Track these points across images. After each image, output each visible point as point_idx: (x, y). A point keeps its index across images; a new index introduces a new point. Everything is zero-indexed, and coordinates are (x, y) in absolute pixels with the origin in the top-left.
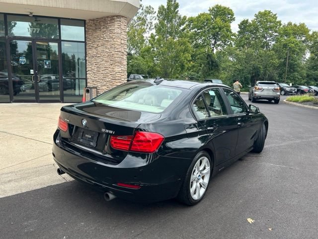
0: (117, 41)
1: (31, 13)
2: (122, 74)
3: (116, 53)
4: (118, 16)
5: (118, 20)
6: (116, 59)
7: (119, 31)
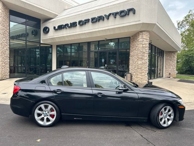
0: (140, 46)
1: (106, 39)
2: (142, 65)
3: (140, 53)
4: (141, 32)
5: (141, 33)
6: (139, 56)
7: (141, 40)
